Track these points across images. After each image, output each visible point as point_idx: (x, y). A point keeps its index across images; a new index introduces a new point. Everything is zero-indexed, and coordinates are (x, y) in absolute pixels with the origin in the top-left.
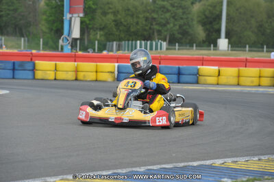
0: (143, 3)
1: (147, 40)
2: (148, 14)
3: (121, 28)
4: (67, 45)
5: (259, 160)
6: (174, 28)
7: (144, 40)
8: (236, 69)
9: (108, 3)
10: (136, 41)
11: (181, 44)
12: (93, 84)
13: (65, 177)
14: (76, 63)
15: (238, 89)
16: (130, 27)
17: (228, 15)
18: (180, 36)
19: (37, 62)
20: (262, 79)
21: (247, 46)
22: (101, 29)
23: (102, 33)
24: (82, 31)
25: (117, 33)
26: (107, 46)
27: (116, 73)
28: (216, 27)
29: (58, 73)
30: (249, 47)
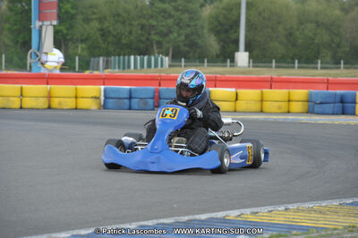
0: (137, 6)
1: (144, 55)
2: (144, 21)
3: (110, 39)
4: (36, 63)
6: (179, 39)
7: (140, 55)
8: (258, 91)
9: (91, 7)
10: (129, 55)
11: (188, 59)
12: (71, 113)
14: (49, 86)
15: (261, 117)
16: (120, 38)
17: (248, 21)
18: (187, 49)
20: (293, 104)
21: (274, 61)
22: (82, 41)
23: (84, 45)
25: (103, 46)
26: (91, 64)
27: (102, 98)
28: (233, 36)
29: (24, 99)
30: (276, 62)
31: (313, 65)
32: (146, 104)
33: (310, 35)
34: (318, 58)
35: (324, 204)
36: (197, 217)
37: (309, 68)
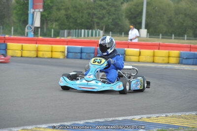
0: (86, 3)
1: (89, 29)
2: (90, 11)
3: (71, 20)
4: (30, 32)
5: (166, 116)
6: (109, 21)
7: (87, 29)
8: (152, 51)
9: (61, 2)
10: (81, 29)
11: (113, 32)
12: (49, 60)
13: (25, 127)
14: (37, 45)
15: (153, 65)
16: (76, 20)
17: (147, 12)
18: (113, 27)
19: (8, 44)
20: (171, 58)
21: (161, 35)
22: (56, 21)
23: (57, 23)
24: (42, 22)
25: (68, 24)
26: (60, 33)
27: (66, 52)
28: (139, 21)
29: (23, 52)
30: (162, 35)
31: (183, 38)
32: (90, 56)
33: (181, 21)
34: (185, 34)
35: (187, 114)
36: (117, 119)
37: (180, 39)
